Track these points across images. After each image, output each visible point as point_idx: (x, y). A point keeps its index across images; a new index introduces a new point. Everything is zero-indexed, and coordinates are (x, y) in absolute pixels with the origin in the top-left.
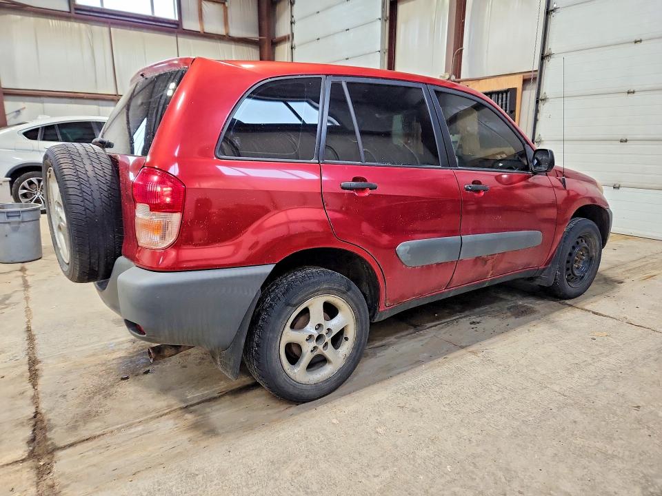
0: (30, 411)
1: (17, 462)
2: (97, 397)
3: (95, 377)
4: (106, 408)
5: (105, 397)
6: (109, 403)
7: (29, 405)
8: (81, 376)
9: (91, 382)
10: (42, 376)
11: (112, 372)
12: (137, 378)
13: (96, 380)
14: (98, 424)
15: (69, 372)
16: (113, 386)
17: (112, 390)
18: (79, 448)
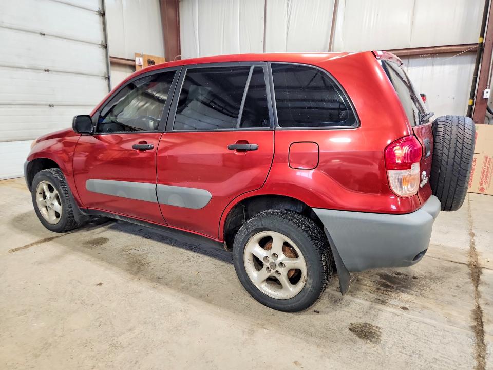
0: (480, 288)
1: (487, 268)
2: (438, 276)
3: (433, 288)
4: (436, 268)
5: (434, 273)
6: (433, 270)
7: (481, 292)
8: (442, 295)
9: (437, 286)
10: (471, 311)
11: (420, 286)
12: (407, 274)
13: (433, 286)
14: (444, 264)
15: (450, 303)
16: (425, 277)
17: (427, 275)
18: (457, 261)
